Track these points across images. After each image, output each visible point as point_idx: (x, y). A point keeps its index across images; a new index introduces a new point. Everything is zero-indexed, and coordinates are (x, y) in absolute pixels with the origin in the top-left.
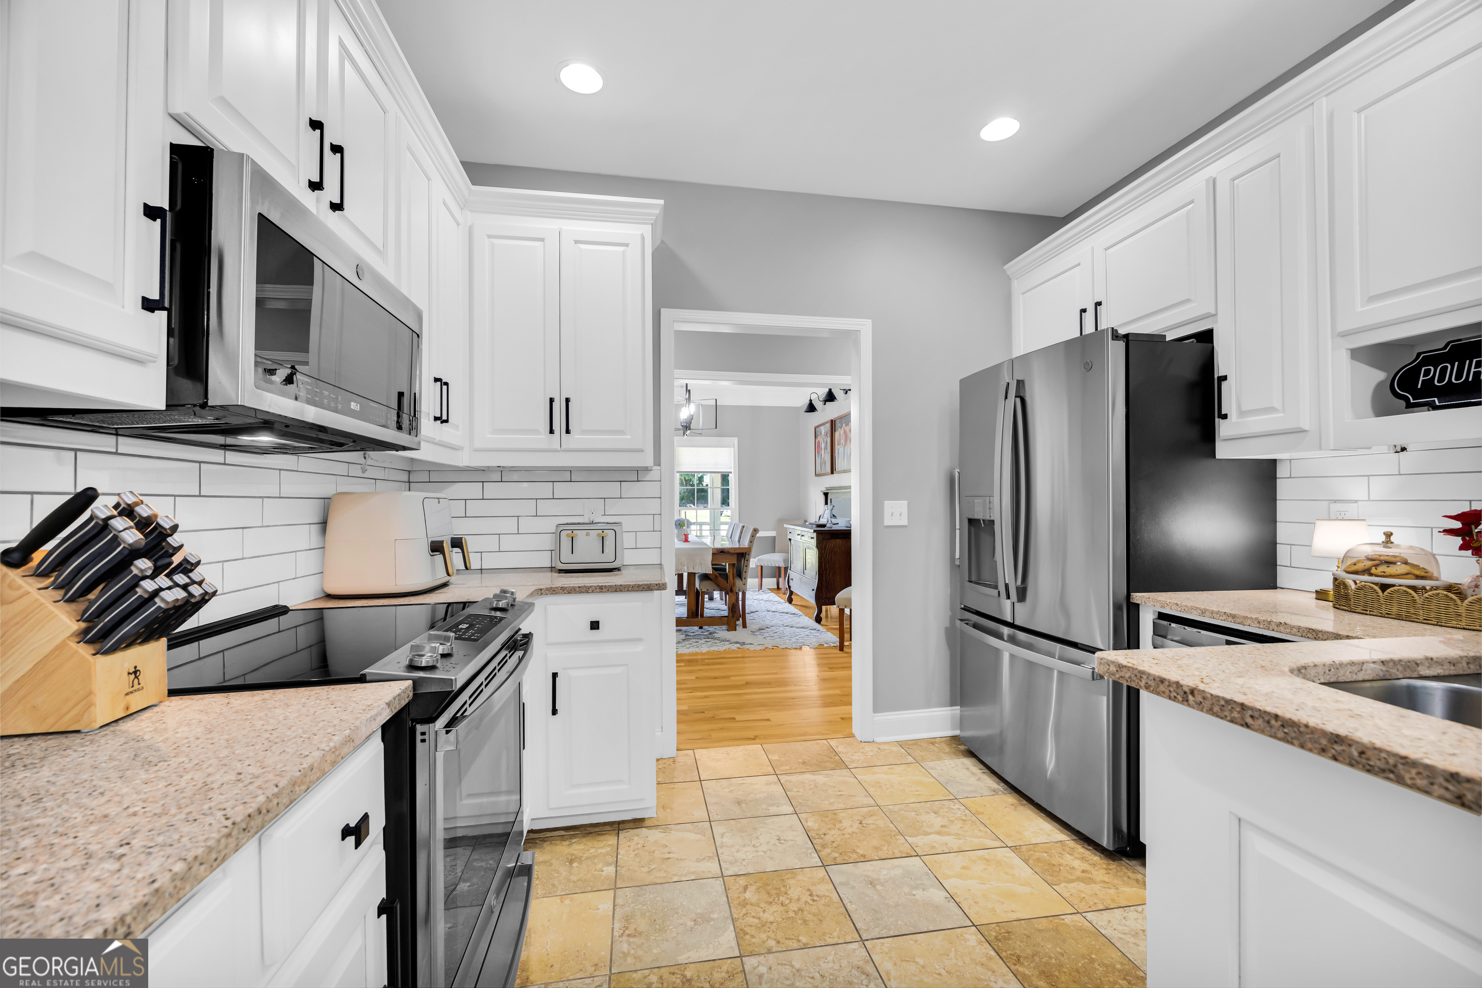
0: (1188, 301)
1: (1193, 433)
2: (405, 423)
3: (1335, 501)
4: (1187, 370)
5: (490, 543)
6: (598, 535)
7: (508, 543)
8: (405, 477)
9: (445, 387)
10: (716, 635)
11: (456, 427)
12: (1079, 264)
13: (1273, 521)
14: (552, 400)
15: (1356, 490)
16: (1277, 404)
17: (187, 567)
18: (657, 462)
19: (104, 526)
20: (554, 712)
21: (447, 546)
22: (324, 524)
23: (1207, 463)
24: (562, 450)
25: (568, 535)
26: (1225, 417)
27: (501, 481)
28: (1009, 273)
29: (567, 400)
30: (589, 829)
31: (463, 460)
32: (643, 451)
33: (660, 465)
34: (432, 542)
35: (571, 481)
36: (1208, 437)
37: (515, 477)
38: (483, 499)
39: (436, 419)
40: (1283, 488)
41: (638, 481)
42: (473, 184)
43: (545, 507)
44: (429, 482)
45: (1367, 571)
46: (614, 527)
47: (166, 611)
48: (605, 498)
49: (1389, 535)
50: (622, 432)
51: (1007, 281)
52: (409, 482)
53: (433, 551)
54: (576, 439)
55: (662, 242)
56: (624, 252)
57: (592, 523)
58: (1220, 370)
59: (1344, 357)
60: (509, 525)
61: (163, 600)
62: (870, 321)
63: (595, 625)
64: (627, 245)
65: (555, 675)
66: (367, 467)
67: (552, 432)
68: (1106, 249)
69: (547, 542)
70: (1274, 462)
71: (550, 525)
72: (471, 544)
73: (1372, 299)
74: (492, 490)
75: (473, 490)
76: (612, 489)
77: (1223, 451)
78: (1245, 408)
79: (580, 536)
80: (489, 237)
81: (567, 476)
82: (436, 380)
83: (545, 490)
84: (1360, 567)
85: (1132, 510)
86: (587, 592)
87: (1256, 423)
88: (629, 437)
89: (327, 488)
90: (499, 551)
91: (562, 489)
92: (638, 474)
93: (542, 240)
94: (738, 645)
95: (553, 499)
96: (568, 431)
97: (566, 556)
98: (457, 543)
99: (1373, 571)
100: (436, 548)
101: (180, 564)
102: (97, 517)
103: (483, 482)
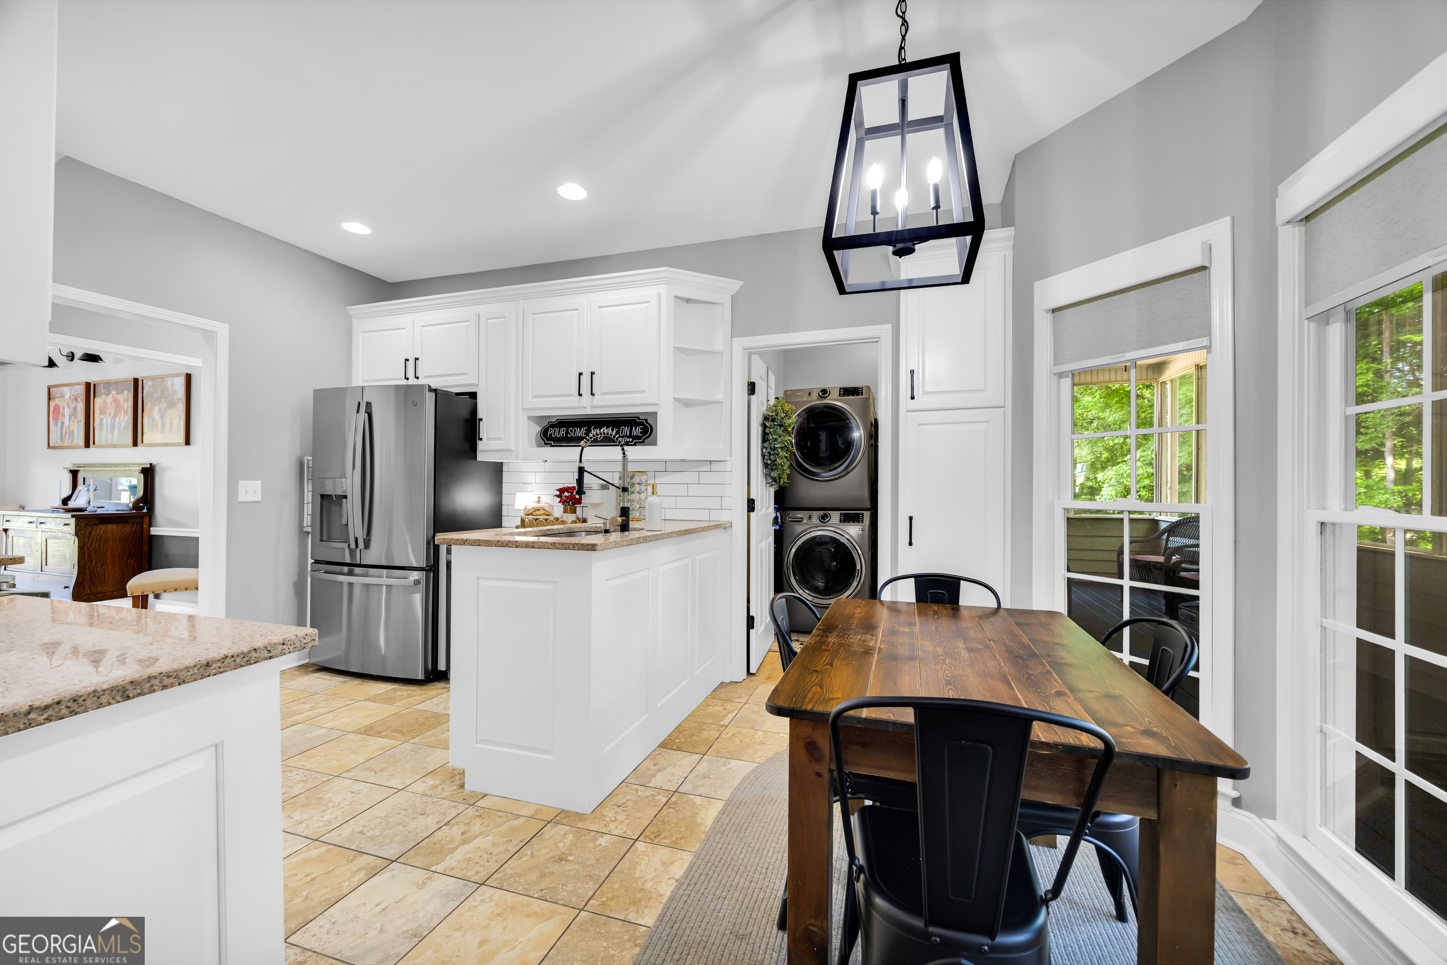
0: (465, 374)
1: (467, 446)
3: (524, 483)
4: (465, 413)
12: (404, 329)
13: (501, 493)
15: (531, 478)
16: (502, 437)
23: (473, 462)
26: (481, 439)
28: (350, 313)
36: (473, 449)
40: (506, 476)
45: (531, 514)
49: (539, 498)
51: (349, 319)
58: (480, 416)
59: (526, 419)
68: (422, 326)
70: (502, 463)
73: (535, 397)
77: (481, 457)
78: (490, 436)
84: (530, 512)
85: (437, 487)
87: (494, 445)
99: (533, 514)
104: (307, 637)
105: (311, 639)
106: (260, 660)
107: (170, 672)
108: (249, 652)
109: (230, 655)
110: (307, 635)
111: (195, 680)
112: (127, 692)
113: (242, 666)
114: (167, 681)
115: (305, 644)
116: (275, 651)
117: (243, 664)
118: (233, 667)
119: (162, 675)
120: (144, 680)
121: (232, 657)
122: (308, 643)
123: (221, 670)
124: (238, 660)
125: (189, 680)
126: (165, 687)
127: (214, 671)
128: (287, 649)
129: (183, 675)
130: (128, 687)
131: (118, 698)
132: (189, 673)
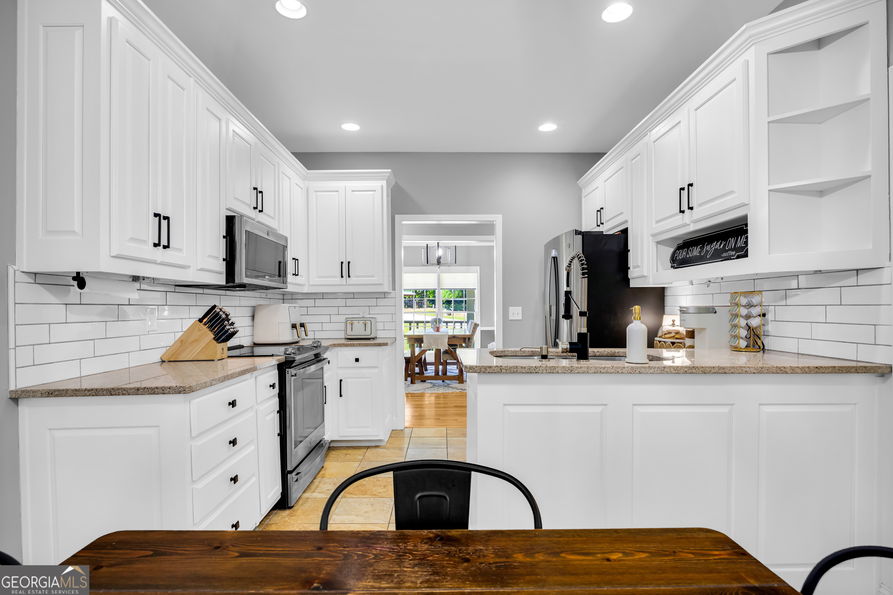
0: (622, 213)
2: (282, 274)
5: (318, 327)
6: (363, 323)
7: (326, 327)
8: (281, 297)
9: (297, 261)
10: (451, 386)
11: (302, 276)
12: (598, 187)
14: (342, 263)
17: (232, 324)
18: (394, 289)
19: (218, 313)
20: (341, 396)
21: (298, 326)
22: (253, 317)
24: (347, 285)
25: (350, 323)
27: (323, 299)
28: (580, 185)
29: (349, 263)
30: (357, 448)
31: (306, 290)
32: (383, 285)
33: (395, 290)
34: (292, 324)
35: (354, 298)
37: (330, 296)
38: (315, 307)
39: (293, 274)
40: (667, 300)
41: (385, 298)
42: (308, 169)
43: (343, 310)
44: (292, 299)
46: (371, 320)
47: (231, 334)
48: (369, 306)
49: (674, 321)
50: (373, 276)
51: (579, 191)
52: (283, 299)
53: (293, 327)
54: (353, 280)
55: (396, 182)
56: (373, 194)
57: (364, 318)
58: (629, 247)
59: (654, 245)
60: (326, 319)
61: (230, 331)
62: (501, 215)
63: (357, 360)
64: (375, 191)
65: (341, 381)
66: (268, 294)
67: (342, 277)
68: (605, 181)
69: (342, 326)
70: (664, 288)
71: (342, 319)
72: (308, 327)
73: (657, 222)
74: (319, 302)
75: (310, 303)
76: (373, 302)
77: (632, 284)
78: (634, 265)
79: (356, 323)
80: (315, 192)
81: (352, 296)
82: (293, 259)
83: (341, 302)
86: (354, 346)
87: (639, 272)
88: (376, 278)
89: (253, 302)
90: (322, 331)
91: (350, 302)
92: (384, 295)
93: (338, 191)
94: (461, 390)
95: (346, 306)
96: (349, 276)
97: (349, 332)
98: (302, 325)
100: (294, 326)
101: (231, 323)
102: (217, 311)
103: (315, 299)
104: (181, 388)
105: (183, 389)
106: (159, 393)
107: (125, 389)
108: (155, 388)
109: (147, 388)
110: (181, 387)
111: (133, 395)
112: (111, 392)
113: (152, 394)
114: (124, 392)
115: (180, 391)
116: (166, 391)
117: (152, 393)
118: (148, 393)
119: (122, 389)
120: (116, 389)
121: (148, 389)
122: (182, 391)
123: (143, 393)
124: (150, 391)
125: (131, 394)
126: (123, 394)
127: (140, 393)
128: (171, 391)
129: (129, 391)
130: (111, 390)
131: (109, 394)
132: (131, 391)
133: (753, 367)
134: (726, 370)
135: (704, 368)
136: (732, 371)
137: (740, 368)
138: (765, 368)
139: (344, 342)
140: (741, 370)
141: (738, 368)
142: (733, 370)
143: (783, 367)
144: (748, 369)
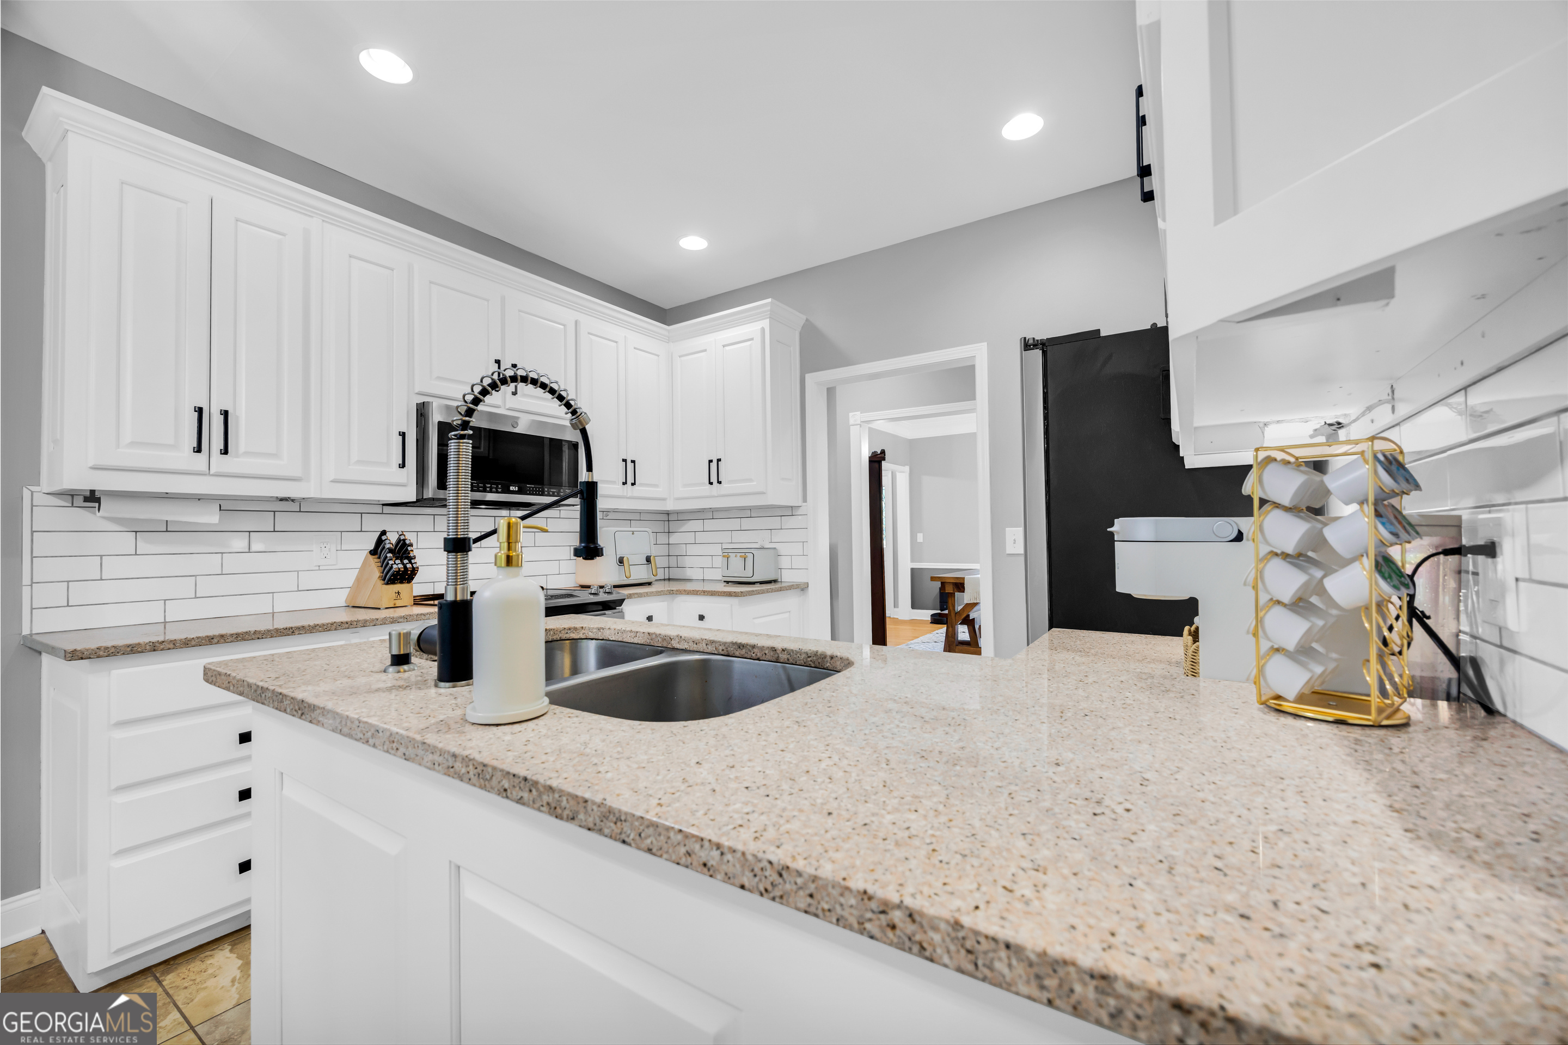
9: (630, 464)
24: (719, 496)
31: (670, 506)
32: (765, 493)
33: (807, 502)
34: (620, 558)
39: (624, 484)
41: (793, 516)
42: (669, 325)
43: (721, 537)
48: (771, 529)
50: (750, 480)
54: (725, 487)
55: (807, 320)
56: (751, 345)
62: (986, 344)
64: (752, 339)
67: (710, 483)
82: (624, 460)
86: (697, 594)
88: (756, 483)
91: (746, 523)
92: (791, 511)
93: (706, 350)
96: (719, 483)
133: (739, 855)
134: (626, 827)
135: (557, 796)
136: (649, 841)
137: (680, 837)
138: (799, 881)
139: (722, 587)
140: (683, 850)
141: (672, 834)
142: (654, 842)
143: (900, 906)
144: (716, 854)
